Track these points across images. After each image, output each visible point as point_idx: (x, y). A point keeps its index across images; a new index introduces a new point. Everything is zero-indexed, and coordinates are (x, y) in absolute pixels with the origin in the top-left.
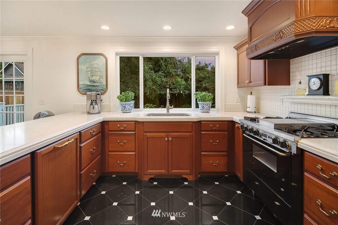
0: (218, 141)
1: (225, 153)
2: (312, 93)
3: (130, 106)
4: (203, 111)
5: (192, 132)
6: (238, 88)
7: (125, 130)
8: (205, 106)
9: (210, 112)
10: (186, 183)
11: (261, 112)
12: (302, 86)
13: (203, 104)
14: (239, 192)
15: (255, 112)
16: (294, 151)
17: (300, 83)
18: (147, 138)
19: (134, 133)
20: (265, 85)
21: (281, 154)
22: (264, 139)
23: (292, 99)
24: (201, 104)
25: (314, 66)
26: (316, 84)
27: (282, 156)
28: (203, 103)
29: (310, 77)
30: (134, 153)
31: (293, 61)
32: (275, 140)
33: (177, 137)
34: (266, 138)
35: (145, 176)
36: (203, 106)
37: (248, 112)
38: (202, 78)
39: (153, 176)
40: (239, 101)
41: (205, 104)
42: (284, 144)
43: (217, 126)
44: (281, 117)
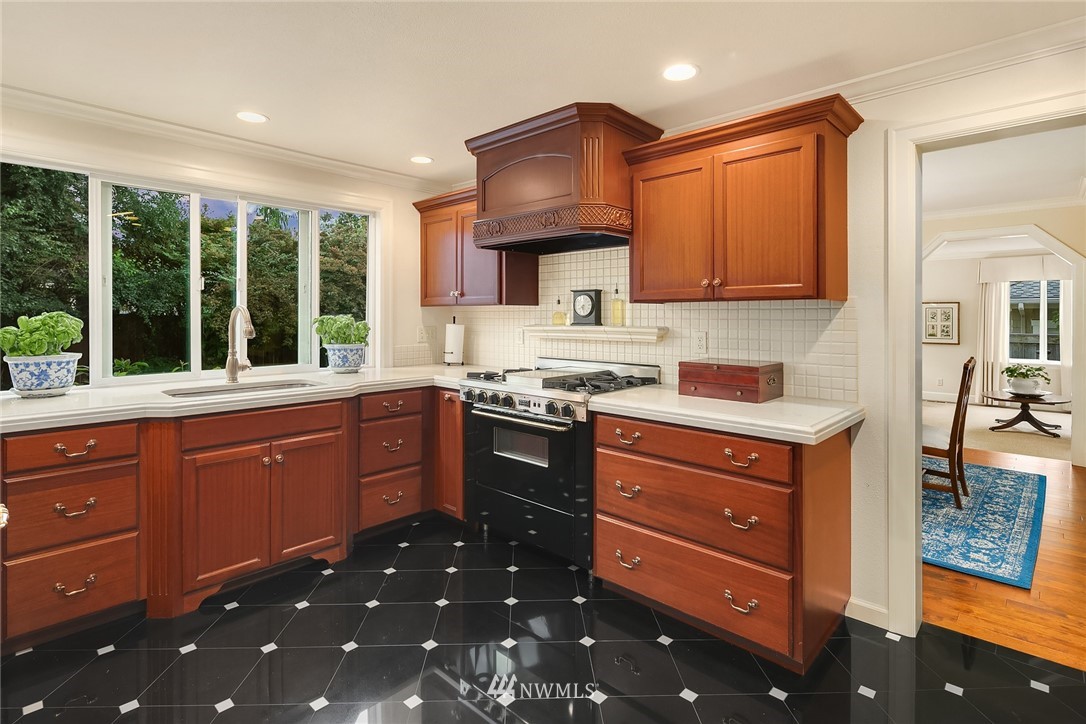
0: (400, 441)
1: (417, 468)
2: (579, 321)
3: (69, 371)
4: (343, 369)
5: (339, 427)
6: (422, 305)
7: (91, 458)
8: (349, 356)
9: (362, 370)
10: (328, 572)
11: (475, 362)
12: (562, 308)
13: (345, 350)
14: (459, 544)
15: (463, 364)
16: (582, 416)
17: (559, 302)
18: (197, 469)
19: (136, 462)
20: (501, 303)
21: (560, 428)
22: (526, 411)
23: (545, 331)
24: (339, 350)
25: (580, 274)
26: (584, 305)
27: (561, 432)
28: (346, 346)
29: (577, 293)
30: (135, 534)
31: (543, 259)
32: (551, 408)
33: (298, 449)
34: (527, 408)
35: (186, 599)
36: (345, 357)
37: (449, 364)
38: (220, 259)
39: (215, 590)
40: (425, 340)
41: (351, 351)
42: (568, 411)
43: (400, 403)
44: (529, 368)
